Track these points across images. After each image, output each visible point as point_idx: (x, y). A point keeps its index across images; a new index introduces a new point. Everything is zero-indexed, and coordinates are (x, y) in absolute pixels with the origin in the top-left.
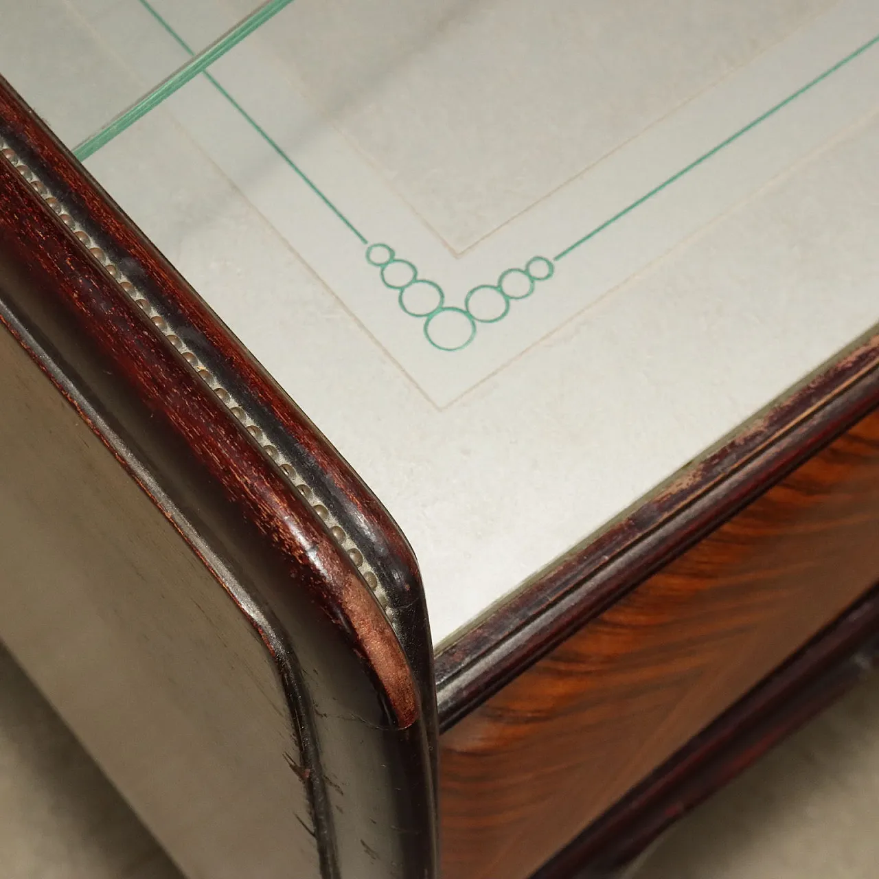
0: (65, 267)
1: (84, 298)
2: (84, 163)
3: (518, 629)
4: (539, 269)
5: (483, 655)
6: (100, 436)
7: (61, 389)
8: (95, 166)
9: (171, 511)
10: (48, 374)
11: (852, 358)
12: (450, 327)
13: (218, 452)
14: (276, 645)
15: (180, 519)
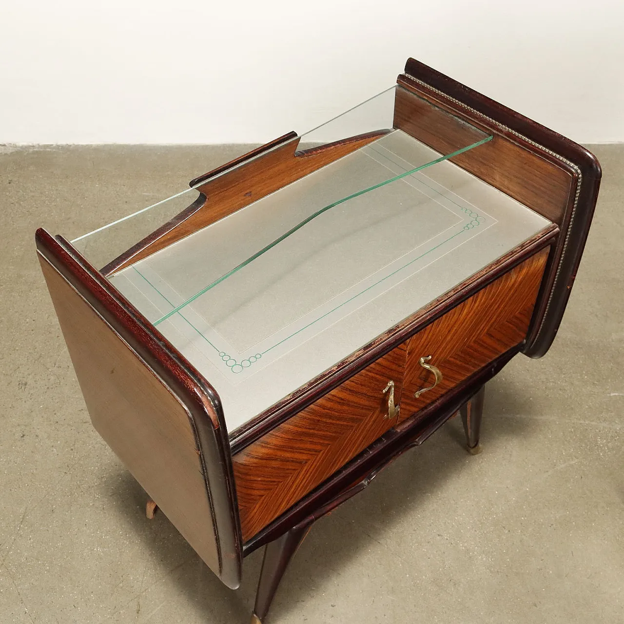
0: (148, 340)
1: (152, 345)
2: (155, 327)
3: (250, 429)
4: (258, 356)
5: (241, 434)
6: (155, 376)
7: (147, 367)
8: (157, 327)
9: (169, 388)
10: (144, 365)
11: (327, 372)
12: (237, 369)
13: (177, 372)
14: (190, 415)
15: (171, 390)
